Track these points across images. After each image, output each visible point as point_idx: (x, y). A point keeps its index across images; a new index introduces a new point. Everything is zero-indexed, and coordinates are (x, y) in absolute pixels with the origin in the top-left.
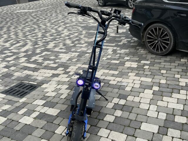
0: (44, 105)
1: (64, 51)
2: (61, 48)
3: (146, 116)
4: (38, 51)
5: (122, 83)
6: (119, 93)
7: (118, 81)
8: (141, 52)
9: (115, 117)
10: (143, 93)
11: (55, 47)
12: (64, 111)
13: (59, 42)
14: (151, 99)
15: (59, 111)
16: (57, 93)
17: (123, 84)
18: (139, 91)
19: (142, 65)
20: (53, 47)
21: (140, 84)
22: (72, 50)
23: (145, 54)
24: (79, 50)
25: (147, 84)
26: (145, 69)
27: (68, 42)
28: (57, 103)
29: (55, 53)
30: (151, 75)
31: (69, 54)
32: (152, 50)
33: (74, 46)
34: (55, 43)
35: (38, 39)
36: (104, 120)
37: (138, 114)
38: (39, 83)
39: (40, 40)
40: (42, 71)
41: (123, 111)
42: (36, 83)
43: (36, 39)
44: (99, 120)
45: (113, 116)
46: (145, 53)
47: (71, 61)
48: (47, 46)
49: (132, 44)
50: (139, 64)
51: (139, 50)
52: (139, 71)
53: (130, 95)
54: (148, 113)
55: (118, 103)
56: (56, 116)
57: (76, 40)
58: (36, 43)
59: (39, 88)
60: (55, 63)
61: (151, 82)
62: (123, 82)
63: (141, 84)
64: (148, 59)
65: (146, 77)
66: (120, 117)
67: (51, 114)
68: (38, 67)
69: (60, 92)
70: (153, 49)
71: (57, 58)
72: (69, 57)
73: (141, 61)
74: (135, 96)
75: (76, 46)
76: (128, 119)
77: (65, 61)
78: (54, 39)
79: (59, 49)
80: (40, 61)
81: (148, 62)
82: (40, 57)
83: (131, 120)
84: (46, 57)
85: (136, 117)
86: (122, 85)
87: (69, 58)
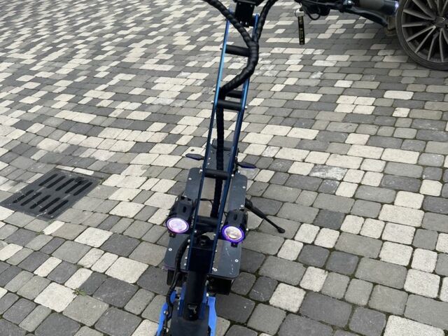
0: (105, 248)
1: (167, 68)
2: (161, 60)
3: (403, 290)
4: (102, 72)
5: (327, 169)
6: (318, 205)
7: (315, 165)
8: (386, 59)
9: (303, 293)
10: (393, 203)
11: (146, 56)
12: (157, 267)
13: (158, 42)
14: (417, 228)
15: (144, 270)
16: (142, 206)
17: (331, 174)
18: (379, 196)
19: (389, 104)
20: (141, 57)
21: (383, 172)
22: (191, 64)
23: (398, 68)
24: (208, 65)
25: (405, 174)
26: (397, 118)
27: (181, 40)
28: (141, 240)
29: (145, 78)
30: (415, 139)
31: (182, 77)
32: (419, 54)
33: (196, 52)
34: (146, 46)
35: (104, 34)
36: (271, 302)
37: (375, 284)
38: (99, 171)
39: (110, 39)
40: (108, 133)
41: (329, 271)
42: (90, 173)
43: (101, 35)
44: (258, 302)
45: (297, 289)
46: (396, 66)
47: (184, 101)
48: (125, 57)
49: (357, 36)
50: (380, 102)
51: (380, 53)
52: (380, 126)
53: (349, 214)
54: (408, 279)
55: (313, 244)
56: (135, 284)
57: (201, 32)
58: (98, 49)
59: (98, 188)
60: (143, 108)
61: (417, 164)
62: (331, 167)
63: (385, 174)
64: (407, 84)
65: (400, 148)
66: (320, 292)
67: (121, 278)
68: (99, 121)
69: (151, 202)
70: (420, 50)
71: (148, 93)
72: (181, 88)
73: (386, 90)
74: (365, 218)
75: (201, 50)
76: (343, 300)
77: (169, 102)
78: (145, 34)
79: (156, 63)
80: (105, 103)
81: (407, 95)
82: (105, 90)
83: (354, 306)
84: (120, 90)
85: (370, 296)
86: (327, 179)
87: (181, 92)
